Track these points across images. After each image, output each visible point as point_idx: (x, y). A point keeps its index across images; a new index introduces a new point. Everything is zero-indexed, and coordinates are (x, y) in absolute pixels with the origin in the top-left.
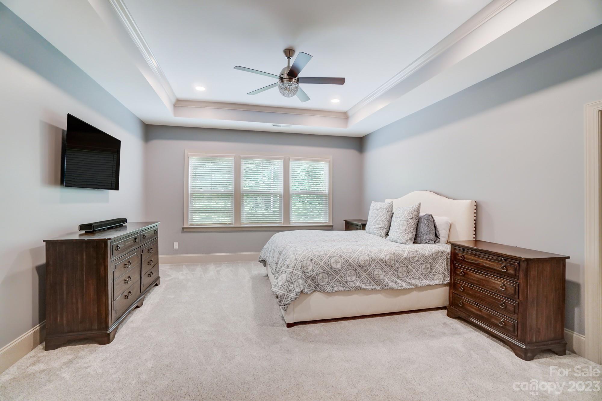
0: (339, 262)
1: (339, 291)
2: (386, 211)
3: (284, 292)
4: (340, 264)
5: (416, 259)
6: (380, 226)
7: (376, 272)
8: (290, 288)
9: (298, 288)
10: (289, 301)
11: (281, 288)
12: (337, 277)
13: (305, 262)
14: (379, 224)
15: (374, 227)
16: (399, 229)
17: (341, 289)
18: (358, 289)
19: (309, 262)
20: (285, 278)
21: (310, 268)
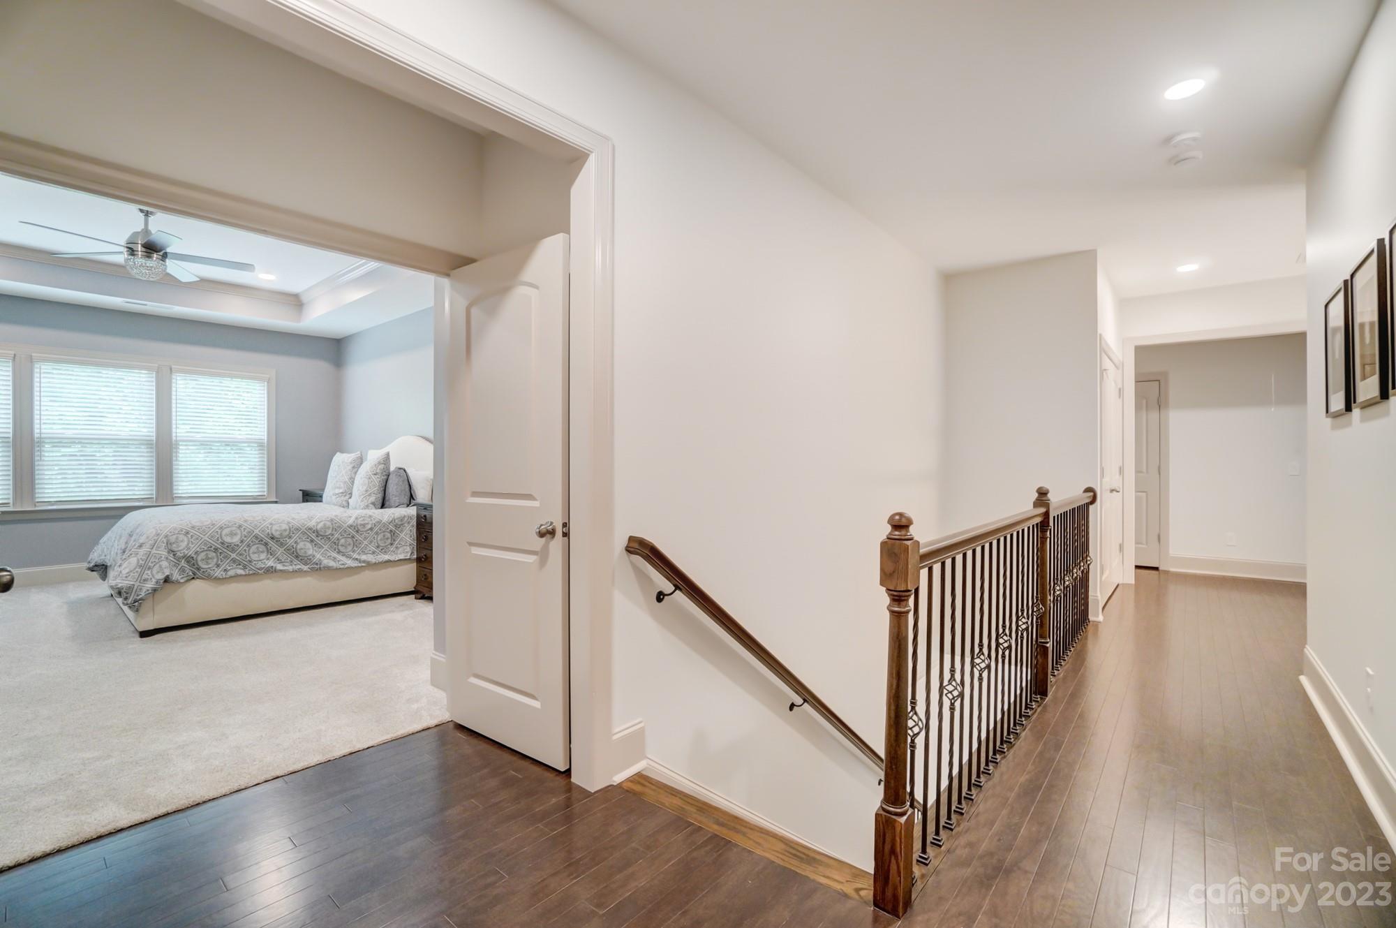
0: (236, 534)
1: (237, 576)
2: (350, 467)
3: (132, 583)
4: (239, 537)
5: (369, 526)
6: (341, 491)
7: (301, 545)
8: (145, 576)
9: (160, 574)
10: (143, 594)
11: (126, 577)
12: (233, 556)
13: (175, 537)
14: (340, 488)
17: (241, 572)
18: (270, 571)
19: (181, 537)
20: (136, 562)
21: (184, 545)
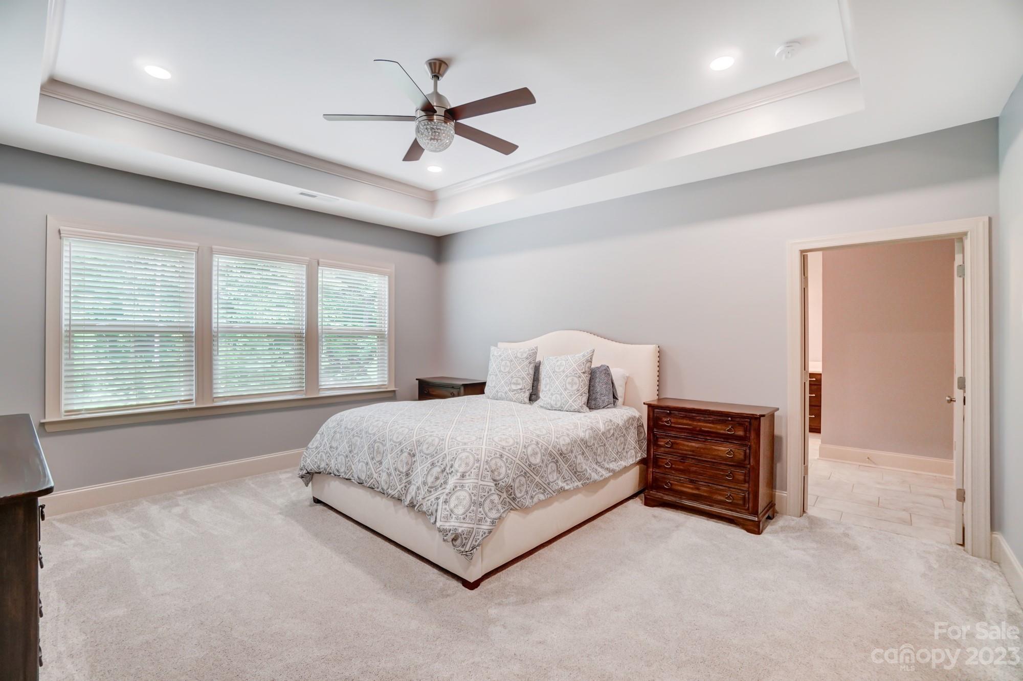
0: (537, 453)
1: (540, 501)
2: (527, 362)
3: (471, 526)
4: (539, 455)
5: (612, 432)
6: (519, 387)
8: (480, 516)
9: (494, 511)
10: (481, 538)
11: (464, 519)
12: (537, 479)
13: (493, 462)
14: (514, 384)
15: (507, 389)
16: (565, 389)
17: (542, 497)
18: (562, 491)
19: (500, 463)
20: (468, 498)
21: (503, 470)
